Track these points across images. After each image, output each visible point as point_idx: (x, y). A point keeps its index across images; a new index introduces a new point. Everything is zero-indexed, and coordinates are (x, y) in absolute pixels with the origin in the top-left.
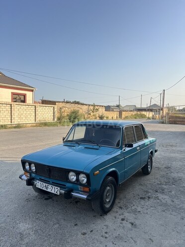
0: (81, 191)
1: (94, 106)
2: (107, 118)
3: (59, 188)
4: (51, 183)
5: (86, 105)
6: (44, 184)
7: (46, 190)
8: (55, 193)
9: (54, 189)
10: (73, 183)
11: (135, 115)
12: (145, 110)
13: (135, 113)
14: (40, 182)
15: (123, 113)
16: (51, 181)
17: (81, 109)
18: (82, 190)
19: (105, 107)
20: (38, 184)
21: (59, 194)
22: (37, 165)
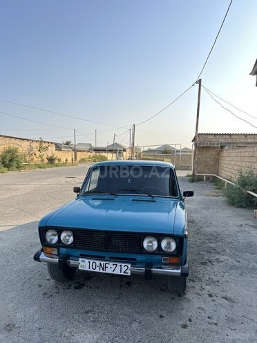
0: (165, 264)
1: (41, 142)
2: (59, 160)
3: (129, 265)
4: (107, 258)
5: (28, 140)
6: (98, 263)
7: (101, 271)
8: (122, 273)
9: (118, 267)
10: (153, 253)
11: (94, 157)
12: (104, 150)
13: (93, 154)
14: (87, 261)
15: (78, 153)
16: (107, 255)
17: (21, 146)
18: (168, 262)
19: (55, 144)
20: (82, 263)
21: (129, 274)
22: (76, 232)
